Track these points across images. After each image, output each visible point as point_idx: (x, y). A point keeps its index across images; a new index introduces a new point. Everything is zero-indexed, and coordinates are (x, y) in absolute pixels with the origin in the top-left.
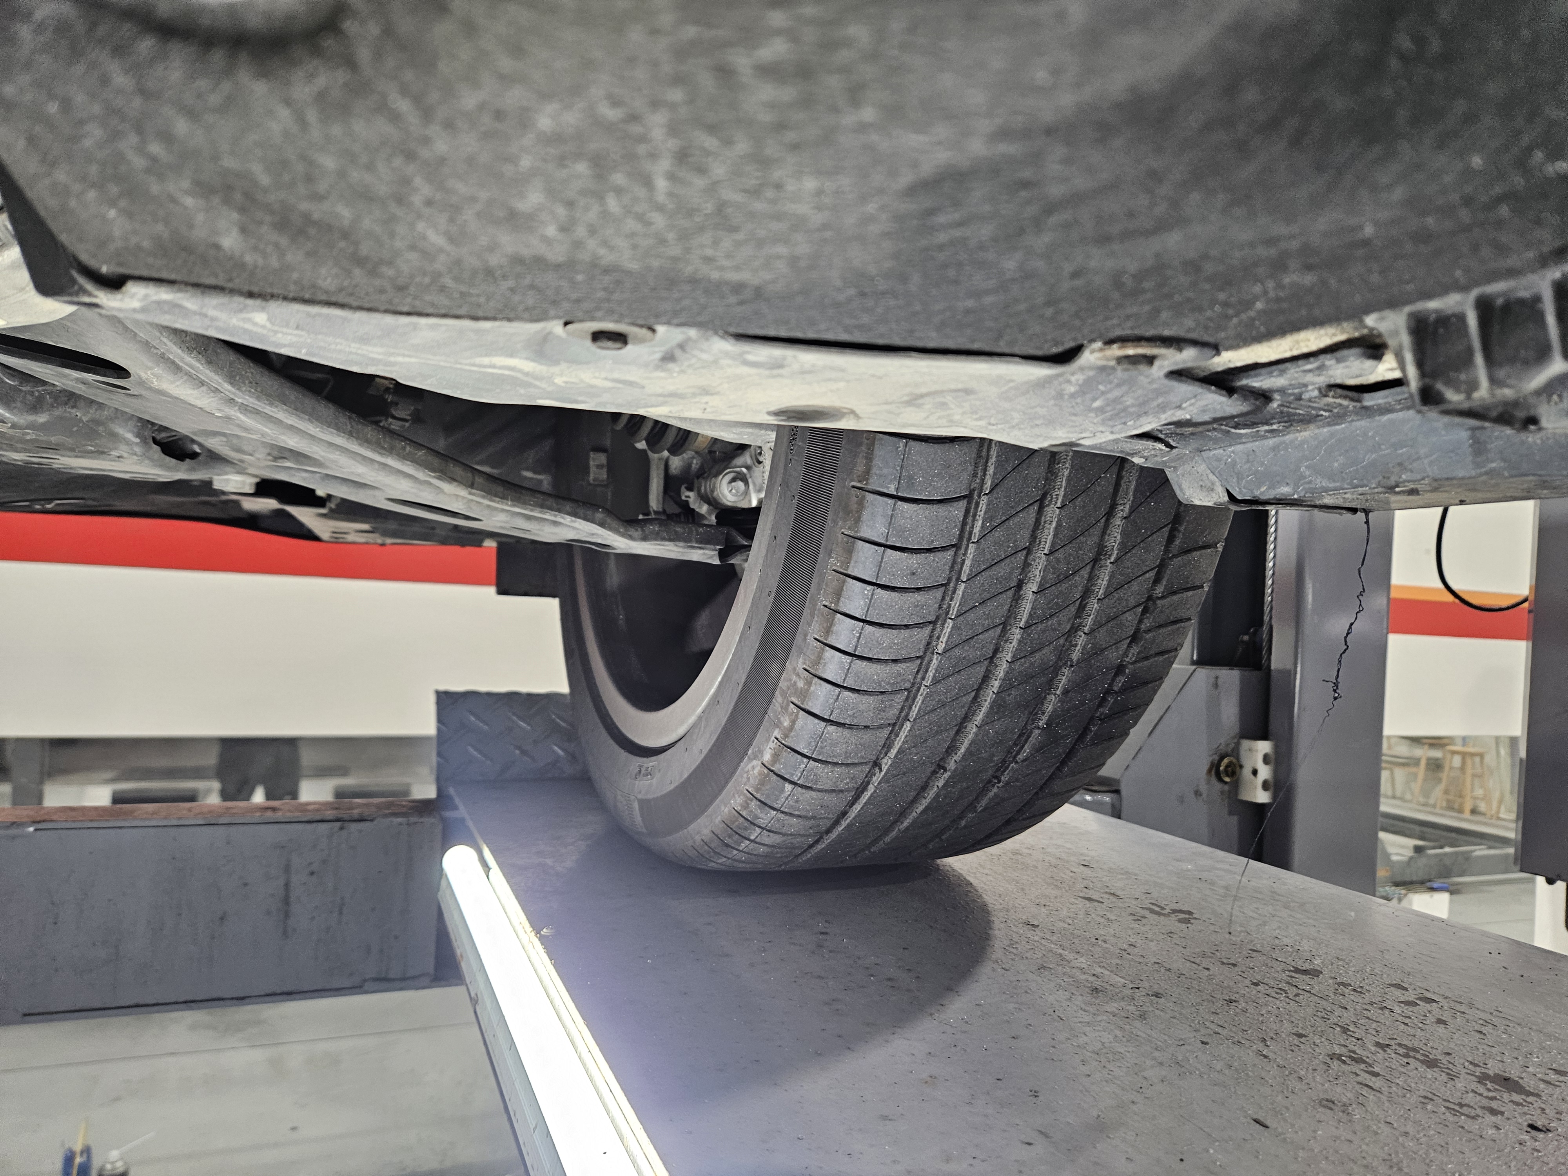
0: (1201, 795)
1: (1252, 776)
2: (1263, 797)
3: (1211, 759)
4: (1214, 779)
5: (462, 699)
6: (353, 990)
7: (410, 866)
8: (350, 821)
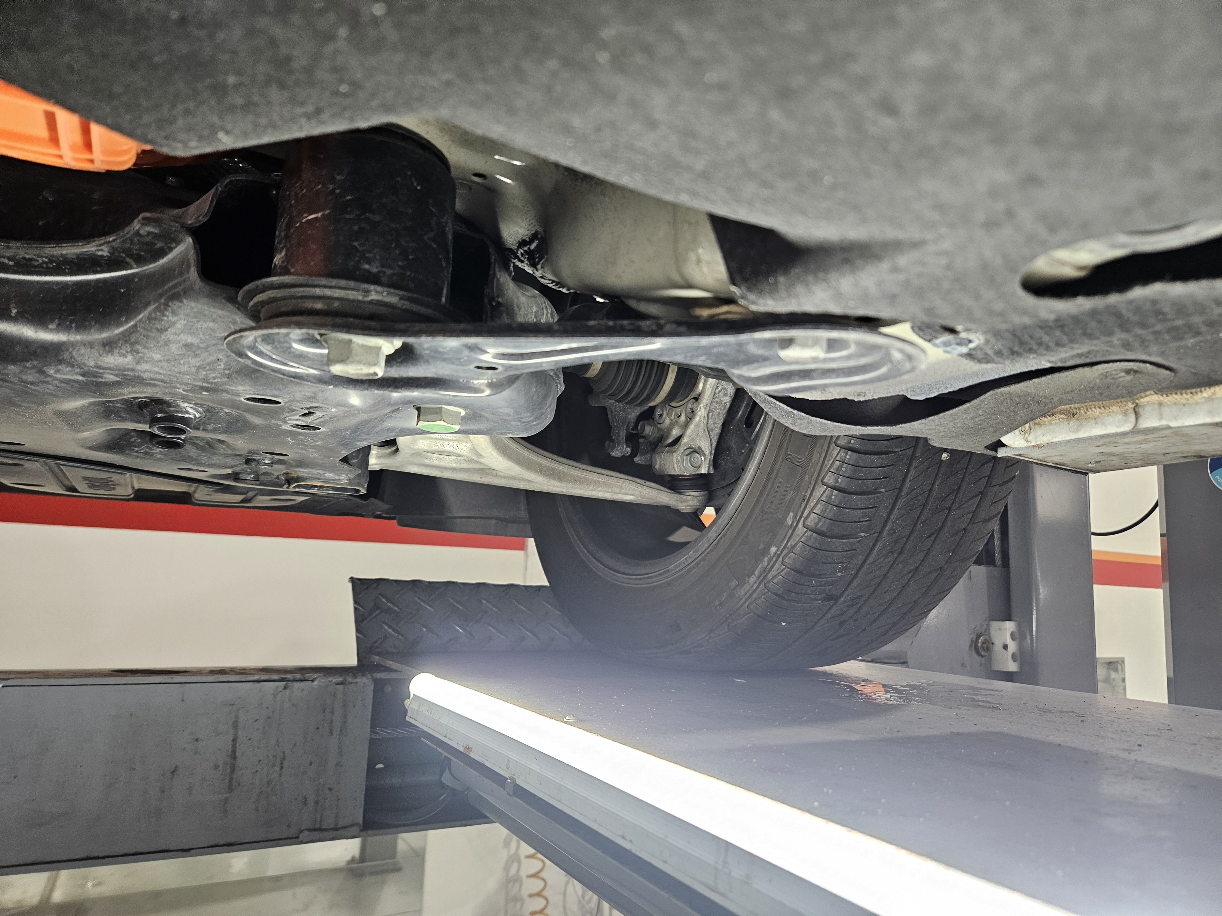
0: (966, 667)
1: (1004, 651)
2: (1012, 668)
3: (970, 637)
4: (974, 653)
5: (375, 585)
6: (289, 841)
7: (345, 722)
8: (293, 681)
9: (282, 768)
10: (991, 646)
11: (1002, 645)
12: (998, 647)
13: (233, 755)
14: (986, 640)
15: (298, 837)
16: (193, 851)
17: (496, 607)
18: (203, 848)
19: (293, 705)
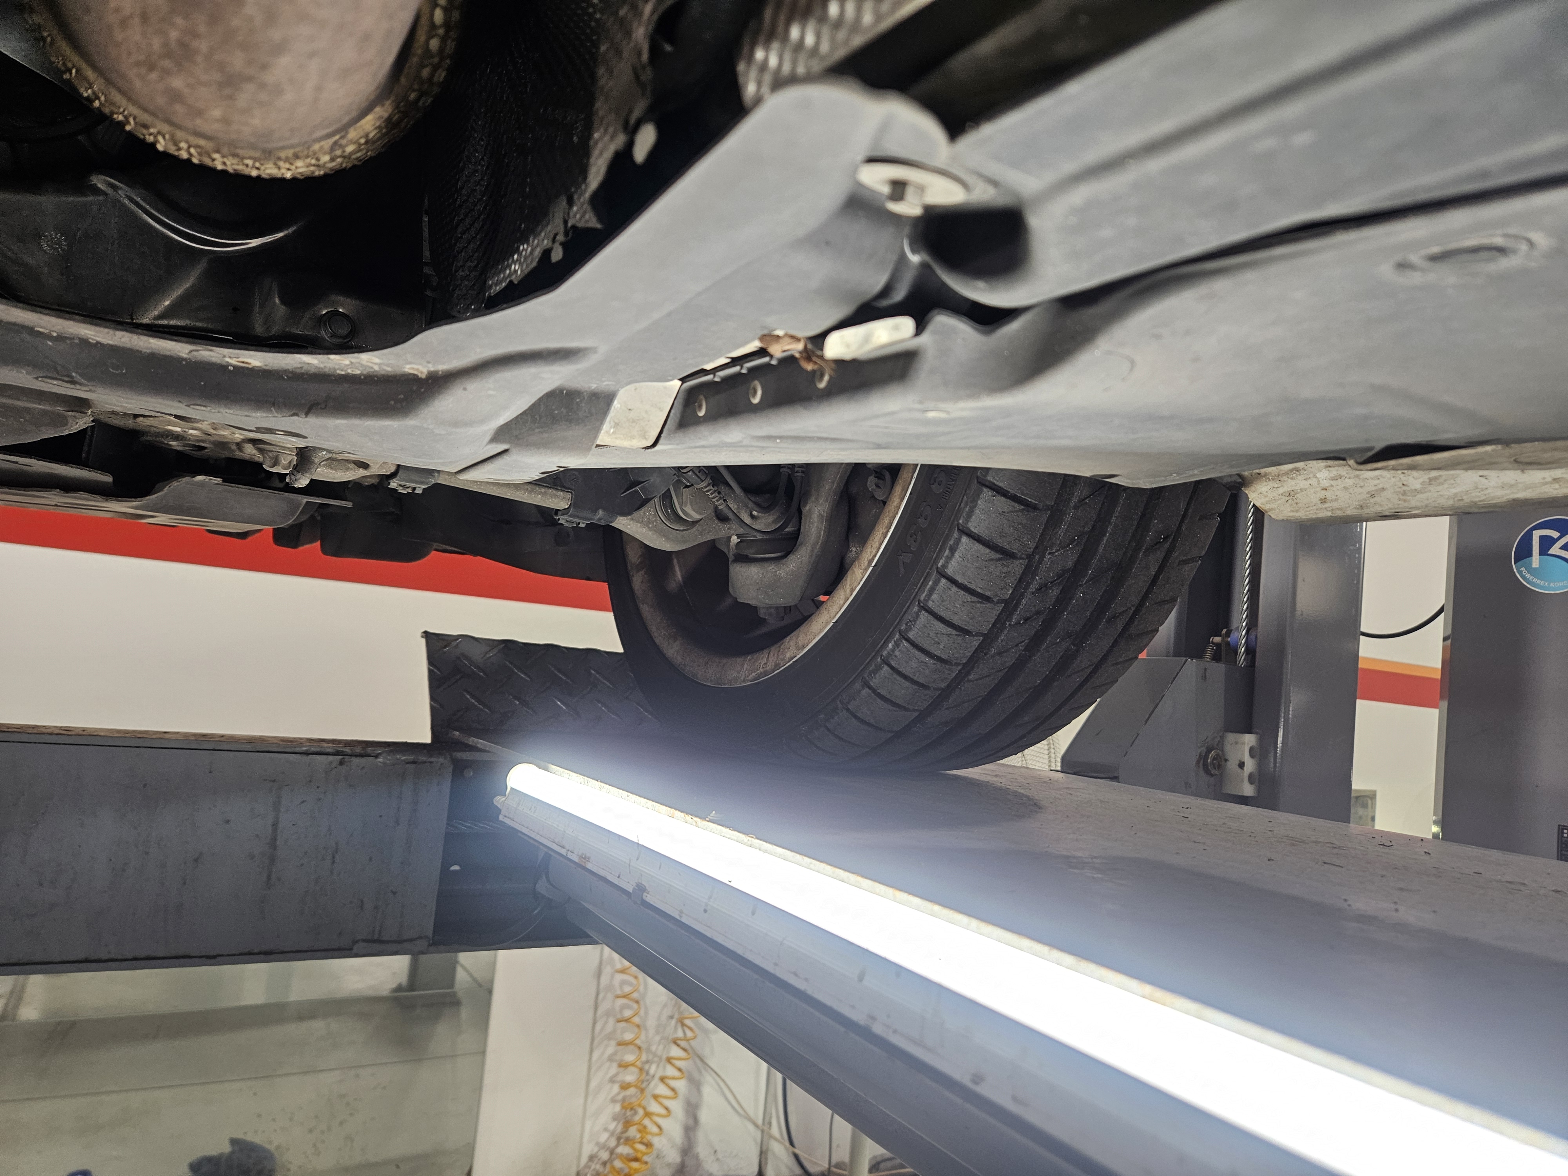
0: (1190, 787)
1: (1239, 770)
2: (1248, 790)
3: (1199, 751)
4: (1202, 772)
5: (455, 643)
6: (339, 953)
7: (416, 811)
8: (351, 756)
9: (333, 862)
10: (1223, 763)
11: (1237, 763)
12: (1232, 765)
13: (273, 843)
14: (1218, 755)
15: (351, 949)
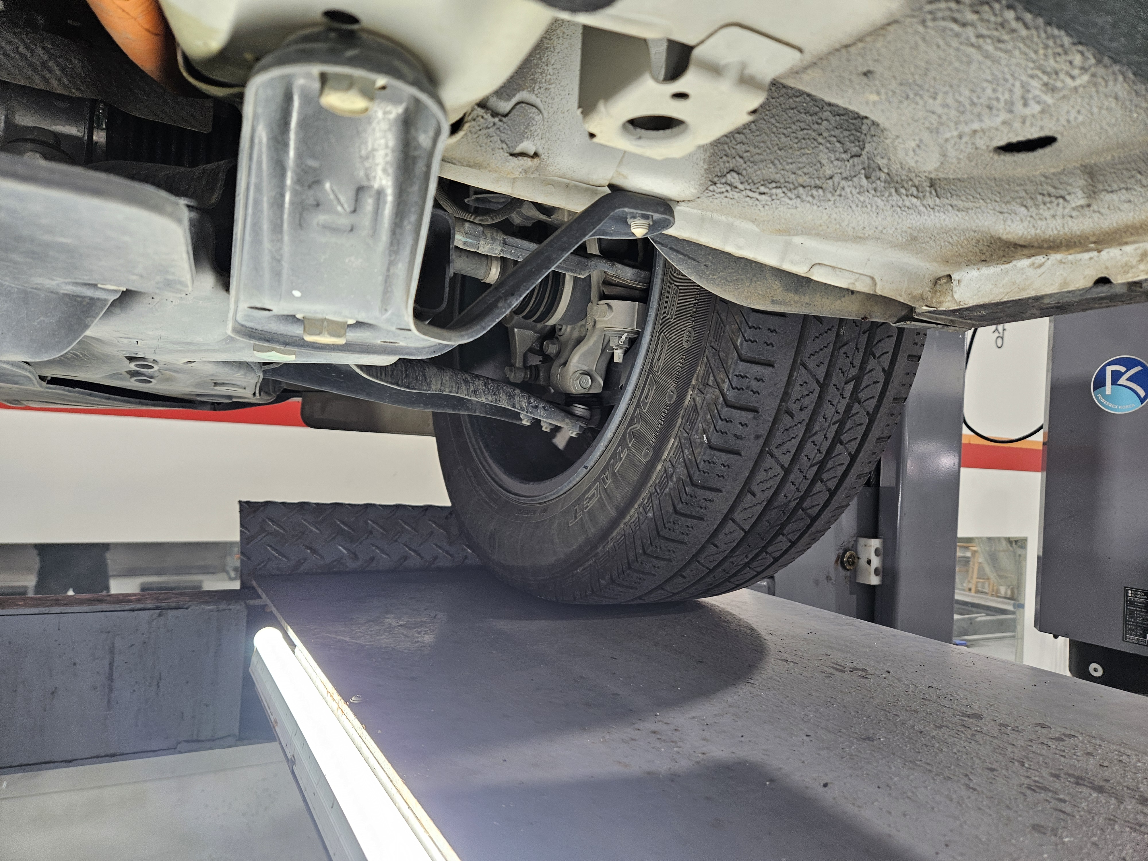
0: (830, 579)
1: (867, 565)
2: (875, 580)
3: (837, 552)
4: (839, 568)
5: (262, 508)
6: (168, 751)
7: (220, 645)
8: (168, 609)
9: (158, 687)
10: (856, 559)
11: (866, 560)
12: (863, 562)
13: (110, 678)
14: (852, 555)
15: (175, 748)
16: (75, 762)
17: (381, 527)
18: (88, 758)
19: (168, 631)
